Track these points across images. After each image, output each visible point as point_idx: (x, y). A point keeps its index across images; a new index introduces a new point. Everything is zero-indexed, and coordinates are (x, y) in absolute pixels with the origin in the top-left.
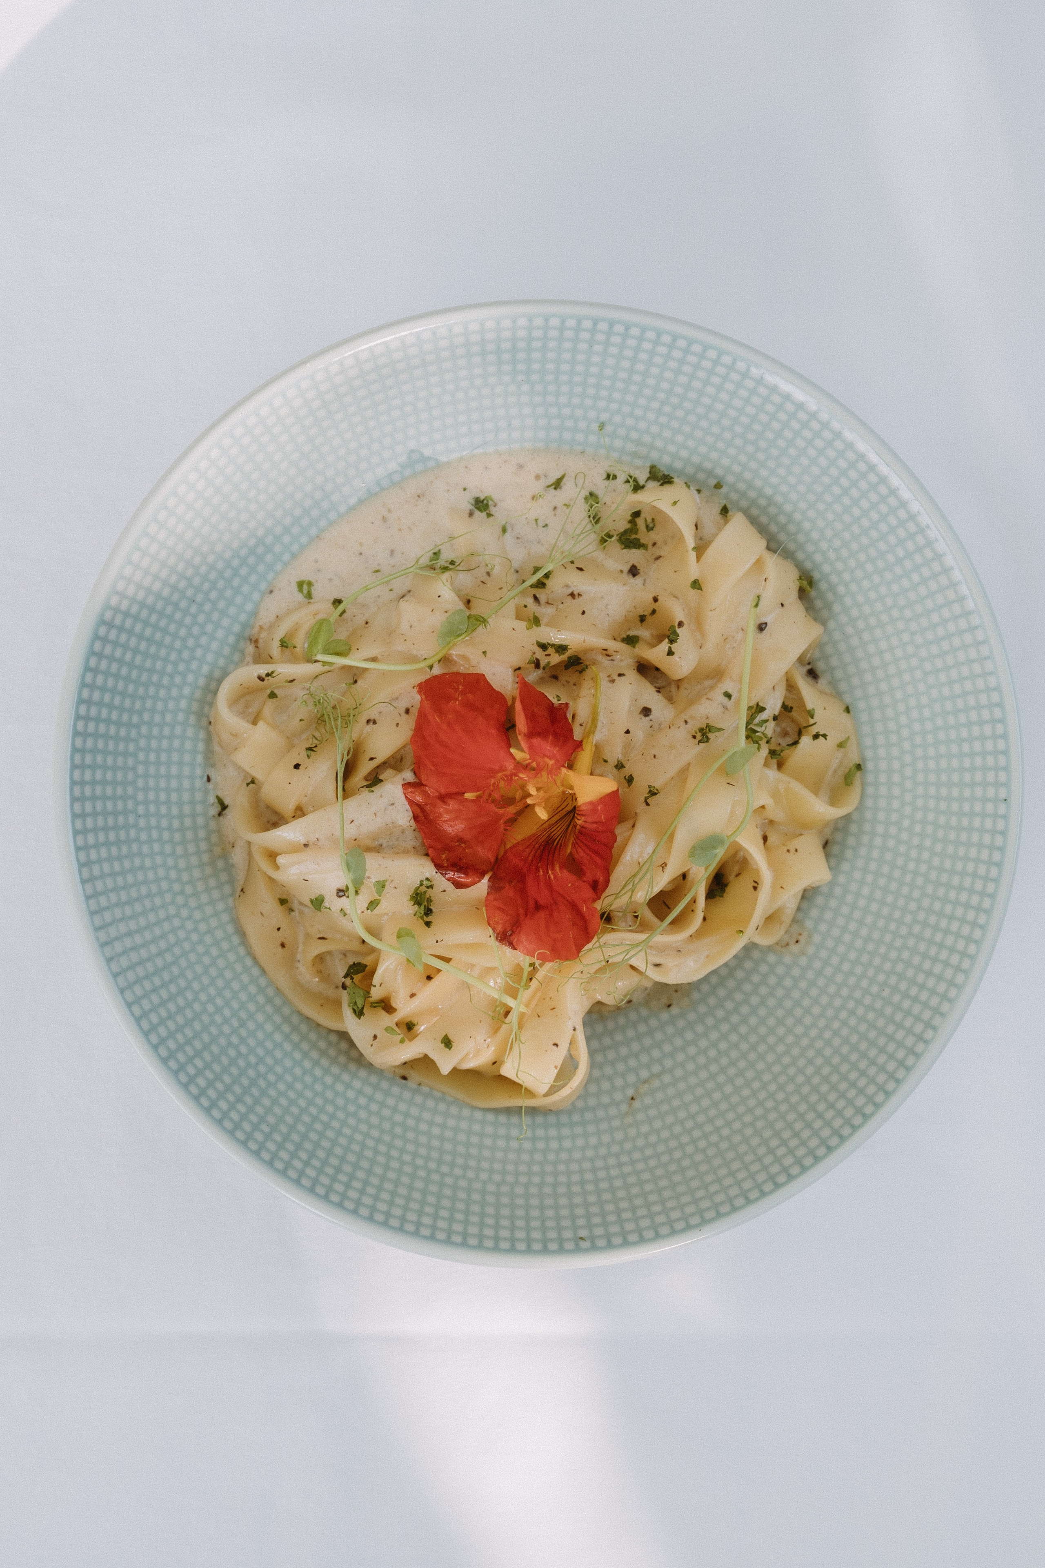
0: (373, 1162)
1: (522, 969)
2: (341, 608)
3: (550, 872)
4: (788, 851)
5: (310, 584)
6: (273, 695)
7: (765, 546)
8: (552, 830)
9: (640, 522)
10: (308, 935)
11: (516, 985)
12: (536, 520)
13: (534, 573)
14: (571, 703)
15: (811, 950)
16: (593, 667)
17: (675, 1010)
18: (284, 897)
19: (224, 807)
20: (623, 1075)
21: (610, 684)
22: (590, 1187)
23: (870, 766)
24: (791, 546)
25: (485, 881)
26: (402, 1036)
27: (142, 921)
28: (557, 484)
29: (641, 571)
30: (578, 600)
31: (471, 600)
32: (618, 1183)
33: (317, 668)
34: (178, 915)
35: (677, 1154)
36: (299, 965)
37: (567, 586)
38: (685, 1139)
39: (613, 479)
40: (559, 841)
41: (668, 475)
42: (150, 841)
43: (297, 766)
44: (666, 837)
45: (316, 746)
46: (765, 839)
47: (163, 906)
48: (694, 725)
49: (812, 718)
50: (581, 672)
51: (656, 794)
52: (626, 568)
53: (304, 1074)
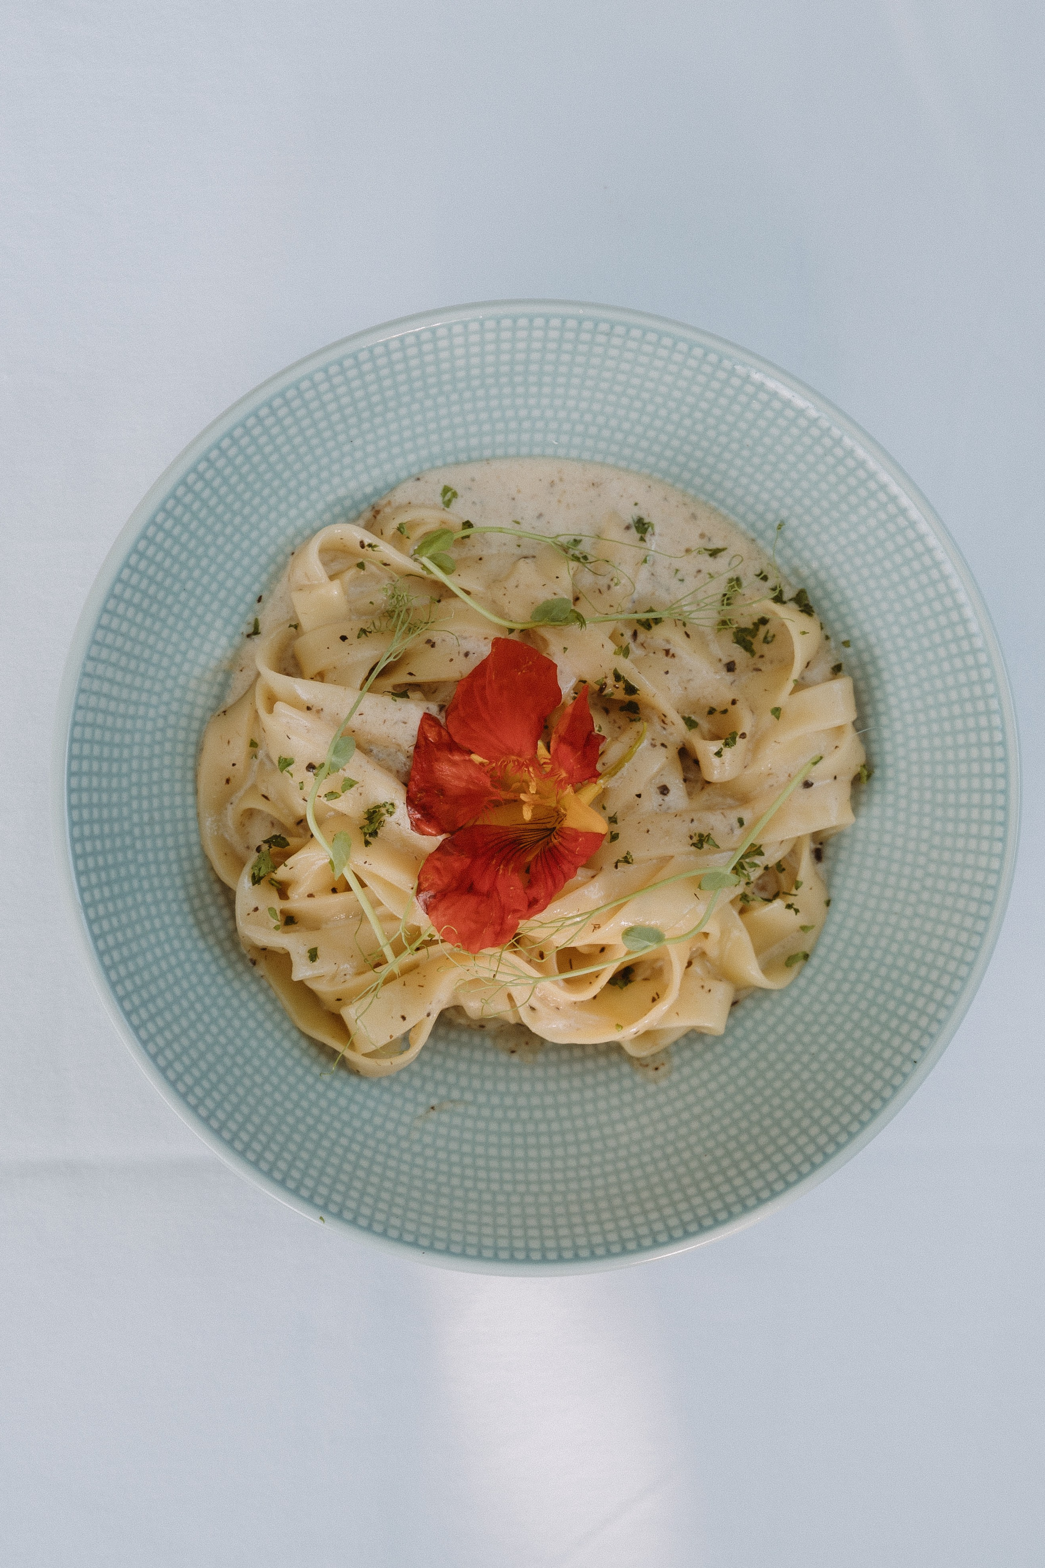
0: (184, 1013)
1: (420, 935)
2: (468, 532)
3: (502, 867)
4: (703, 987)
5: (455, 495)
6: (361, 566)
7: (853, 720)
8: (526, 834)
9: (763, 630)
10: (254, 787)
11: (407, 945)
12: (677, 570)
13: (647, 612)
14: (609, 740)
15: (664, 1083)
16: (645, 724)
17: (515, 1058)
18: (257, 741)
19: (256, 632)
20: (437, 1084)
21: (650, 747)
22: (351, 1157)
23: (815, 961)
24: (873, 735)
25: (441, 838)
26: (279, 923)
27: (128, 679)
28: (714, 553)
29: (737, 671)
30: (668, 660)
31: (581, 600)
32: (377, 1169)
33: (415, 568)
34: (159, 695)
35: (442, 1179)
36: (230, 807)
37: (668, 641)
38: (457, 1170)
39: (762, 579)
40: (525, 846)
41: (811, 607)
42: (178, 617)
43: (344, 638)
44: (615, 904)
45: (370, 632)
46: (690, 964)
47: (152, 678)
48: (698, 828)
49: (797, 889)
50: (632, 721)
51: (629, 863)
52: (726, 660)
53: (174, 901)
